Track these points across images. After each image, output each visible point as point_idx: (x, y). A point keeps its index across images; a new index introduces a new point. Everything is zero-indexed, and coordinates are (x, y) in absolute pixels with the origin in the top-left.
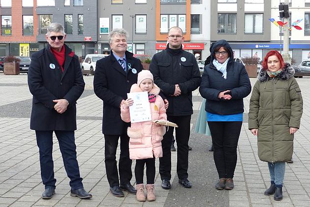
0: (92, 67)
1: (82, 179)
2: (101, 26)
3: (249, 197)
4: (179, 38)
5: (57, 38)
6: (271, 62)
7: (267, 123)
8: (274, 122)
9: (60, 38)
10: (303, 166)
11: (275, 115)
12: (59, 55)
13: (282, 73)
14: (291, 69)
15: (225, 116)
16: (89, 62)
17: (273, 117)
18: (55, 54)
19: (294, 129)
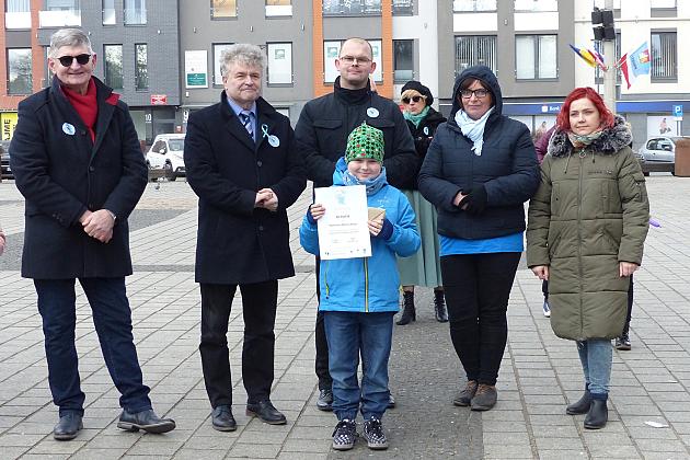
0: (168, 162)
1: (147, 389)
2: (188, 70)
3: (528, 423)
4: (365, 64)
5: (75, 60)
6: (576, 113)
7: (568, 252)
8: (582, 249)
9: (83, 59)
10: (651, 357)
11: (584, 233)
12: (83, 103)
13: (603, 139)
14: (624, 130)
15: (476, 242)
16: (162, 151)
17: (579, 237)
18: (74, 102)
19: (630, 265)
